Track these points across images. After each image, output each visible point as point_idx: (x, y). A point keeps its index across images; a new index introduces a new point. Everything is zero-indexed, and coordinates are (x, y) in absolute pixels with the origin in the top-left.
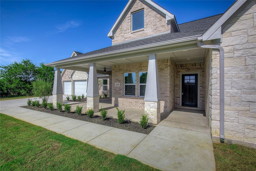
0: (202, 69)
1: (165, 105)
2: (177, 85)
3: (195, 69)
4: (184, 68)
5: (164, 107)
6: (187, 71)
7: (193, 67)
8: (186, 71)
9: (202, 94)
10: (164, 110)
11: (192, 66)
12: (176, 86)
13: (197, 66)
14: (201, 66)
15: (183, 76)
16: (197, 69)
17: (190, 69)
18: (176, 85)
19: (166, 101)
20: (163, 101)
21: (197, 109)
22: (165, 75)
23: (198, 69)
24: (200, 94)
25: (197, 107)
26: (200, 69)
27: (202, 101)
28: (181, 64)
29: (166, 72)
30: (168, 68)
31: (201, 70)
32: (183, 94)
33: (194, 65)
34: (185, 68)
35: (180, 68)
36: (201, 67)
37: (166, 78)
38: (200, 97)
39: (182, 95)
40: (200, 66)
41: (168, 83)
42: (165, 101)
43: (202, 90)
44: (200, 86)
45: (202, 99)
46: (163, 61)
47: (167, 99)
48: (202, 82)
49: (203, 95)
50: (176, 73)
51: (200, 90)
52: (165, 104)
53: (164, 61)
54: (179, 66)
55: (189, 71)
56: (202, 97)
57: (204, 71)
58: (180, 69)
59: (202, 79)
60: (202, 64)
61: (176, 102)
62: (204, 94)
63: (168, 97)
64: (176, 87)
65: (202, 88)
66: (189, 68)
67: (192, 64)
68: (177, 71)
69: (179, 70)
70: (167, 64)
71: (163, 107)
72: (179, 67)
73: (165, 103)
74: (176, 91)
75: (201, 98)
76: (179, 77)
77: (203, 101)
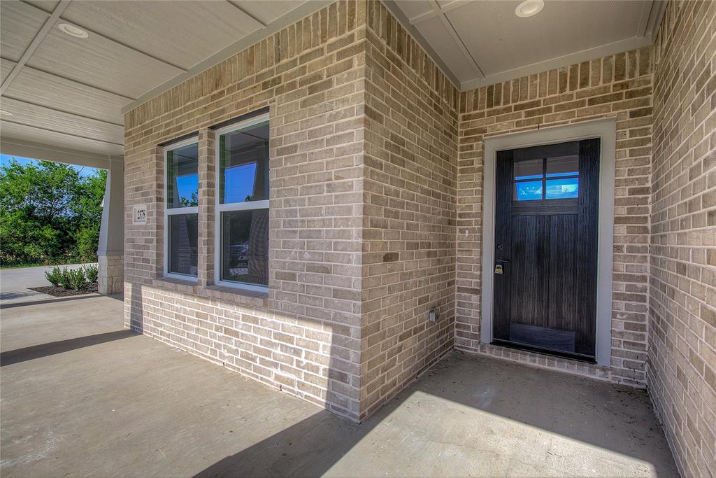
0: (630, 95)
1: (334, 362)
2: (468, 215)
3: (583, 104)
4: (508, 109)
5: (331, 374)
6: (529, 122)
7: (568, 92)
8: (518, 124)
9: (631, 278)
10: (329, 396)
11: (562, 90)
12: (461, 223)
13: (596, 83)
14: (627, 79)
15: (507, 162)
16: (591, 102)
17: (549, 110)
18: (461, 216)
19: (340, 330)
20: (326, 324)
21: (591, 372)
22: (338, 128)
23: (605, 99)
24: (617, 277)
25: (592, 361)
26: (619, 97)
27: (627, 326)
28: (491, 84)
29: (344, 101)
30: (356, 62)
31: (624, 106)
32: (500, 271)
33: (573, 78)
34: (517, 108)
35: (486, 110)
36: (623, 86)
37: (342, 152)
38: (617, 296)
39: (496, 275)
40: (620, 76)
41: (351, 187)
42: (336, 329)
43: (631, 249)
44: (618, 220)
45: (628, 307)
46: (324, 18)
47: (348, 314)
48: (632, 192)
49: (640, 285)
50: (463, 141)
51: (618, 249)
52: (333, 351)
53: (333, 18)
54: (476, 101)
55: (540, 120)
56: (630, 298)
57: (649, 111)
58: (482, 115)
59: (631, 172)
60: (634, 65)
61: (459, 319)
62: (644, 279)
63: (352, 295)
64: (462, 231)
65: (630, 230)
66: (538, 104)
67: (563, 75)
68: (466, 133)
69: (478, 123)
70: (351, 38)
71: (321, 374)
72: (475, 108)
73: (335, 339)
74: (458, 255)
75: (622, 305)
76: (477, 165)
77: (635, 327)
